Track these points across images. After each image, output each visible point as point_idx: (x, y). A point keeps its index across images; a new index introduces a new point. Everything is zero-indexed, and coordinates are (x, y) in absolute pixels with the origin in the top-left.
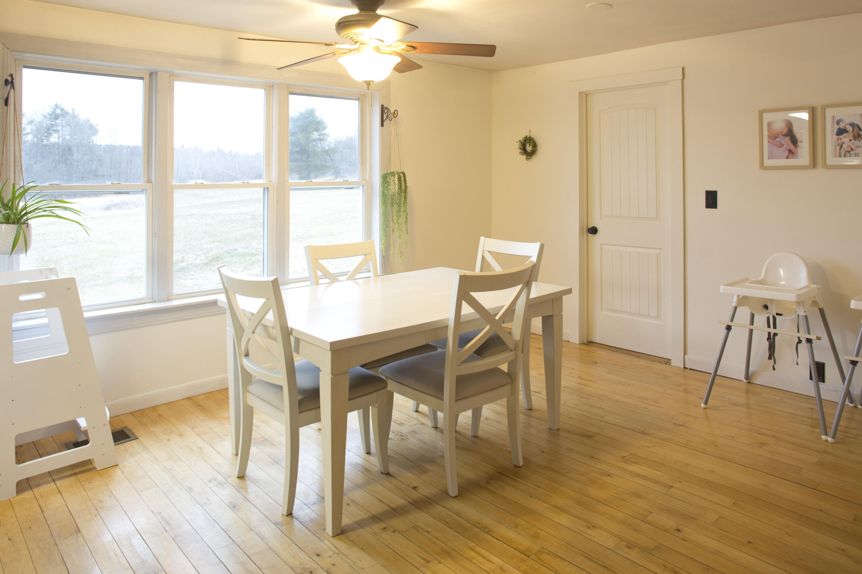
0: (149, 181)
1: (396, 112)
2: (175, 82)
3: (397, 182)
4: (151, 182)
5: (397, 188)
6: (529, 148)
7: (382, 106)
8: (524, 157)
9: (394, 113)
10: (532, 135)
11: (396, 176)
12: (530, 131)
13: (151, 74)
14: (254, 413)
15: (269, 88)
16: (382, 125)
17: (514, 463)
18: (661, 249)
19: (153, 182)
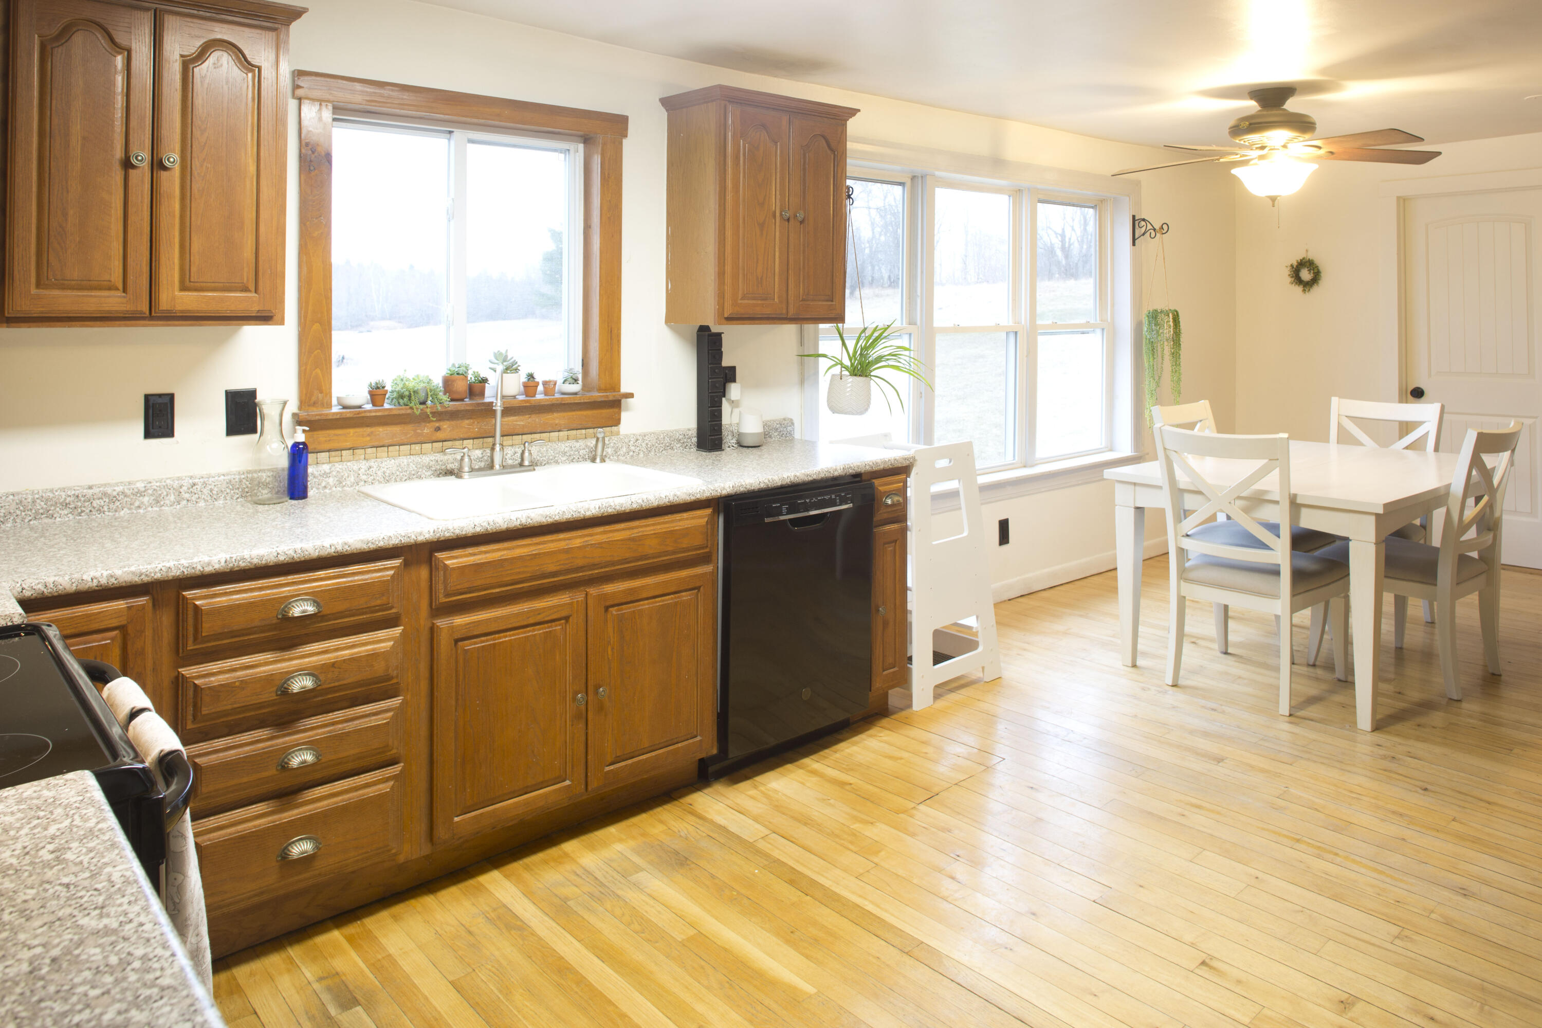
0: (912, 322)
1: (1165, 227)
2: (937, 189)
3: (1171, 323)
4: (915, 324)
5: (1172, 332)
6: (1306, 275)
7: (1134, 217)
8: (1298, 289)
9: (1162, 228)
10: (1310, 256)
11: (1171, 315)
12: (1307, 251)
13: (913, 178)
14: (1141, 607)
15: (1016, 193)
16: (1134, 244)
17: (1491, 671)
18: (1536, 417)
19: (918, 323)
